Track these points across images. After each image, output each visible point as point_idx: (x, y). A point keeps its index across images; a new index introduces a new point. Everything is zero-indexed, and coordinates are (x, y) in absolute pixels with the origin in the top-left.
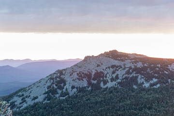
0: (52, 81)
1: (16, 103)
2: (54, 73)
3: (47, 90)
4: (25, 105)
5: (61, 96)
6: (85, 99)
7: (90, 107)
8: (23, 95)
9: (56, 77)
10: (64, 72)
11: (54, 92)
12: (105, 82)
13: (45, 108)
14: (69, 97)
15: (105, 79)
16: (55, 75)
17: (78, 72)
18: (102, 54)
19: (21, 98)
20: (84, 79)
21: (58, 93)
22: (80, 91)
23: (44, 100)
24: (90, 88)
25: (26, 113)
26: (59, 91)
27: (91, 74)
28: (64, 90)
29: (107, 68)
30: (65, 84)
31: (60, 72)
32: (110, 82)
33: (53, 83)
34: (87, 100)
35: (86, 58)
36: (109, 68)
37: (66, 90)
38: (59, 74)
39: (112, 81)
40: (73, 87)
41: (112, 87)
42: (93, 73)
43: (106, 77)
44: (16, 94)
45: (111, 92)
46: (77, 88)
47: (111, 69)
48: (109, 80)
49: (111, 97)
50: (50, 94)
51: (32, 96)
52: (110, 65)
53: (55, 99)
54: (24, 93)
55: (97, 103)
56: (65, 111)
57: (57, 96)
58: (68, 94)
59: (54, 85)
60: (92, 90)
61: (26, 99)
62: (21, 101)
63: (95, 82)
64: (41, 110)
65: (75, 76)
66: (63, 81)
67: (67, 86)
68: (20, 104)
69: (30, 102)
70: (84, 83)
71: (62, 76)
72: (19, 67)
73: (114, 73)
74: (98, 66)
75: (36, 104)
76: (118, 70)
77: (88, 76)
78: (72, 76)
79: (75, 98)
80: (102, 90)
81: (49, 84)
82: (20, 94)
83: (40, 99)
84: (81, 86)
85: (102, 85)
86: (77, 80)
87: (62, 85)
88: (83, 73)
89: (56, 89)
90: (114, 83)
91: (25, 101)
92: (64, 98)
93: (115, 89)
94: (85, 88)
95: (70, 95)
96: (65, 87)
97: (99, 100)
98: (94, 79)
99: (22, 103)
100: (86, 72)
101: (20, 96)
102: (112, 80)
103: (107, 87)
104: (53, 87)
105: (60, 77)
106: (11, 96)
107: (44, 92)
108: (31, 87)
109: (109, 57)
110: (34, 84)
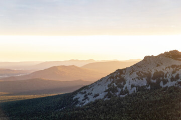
0: (112, 80)
1: (79, 100)
2: (114, 73)
3: (107, 88)
4: (87, 102)
5: (121, 94)
6: (144, 98)
7: (149, 105)
8: (85, 92)
9: (116, 76)
10: (124, 72)
11: (114, 90)
12: (165, 82)
13: (106, 105)
14: (129, 95)
15: (165, 78)
16: (115, 74)
17: (138, 72)
18: (161, 55)
19: (84, 95)
20: (144, 78)
21: (117, 91)
22: (139, 90)
23: (105, 97)
24: (149, 87)
25: (87, 109)
26: (120, 90)
27: (150, 74)
28: (124, 89)
29: (166, 68)
30: (125, 83)
31: (120, 71)
32: (170, 82)
33: (113, 82)
34: (146, 99)
35: (146, 58)
36: (169, 67)
37: (126, 88)
38: (119, 74)
39: (172, 81)
40: (133, 86)
41: (172, 87)
42: (153, 73)
43: (166, 77)
44: (79, 91)
45: (171, 92)
46: (136, 87)
47: (171, 68)
48: (169, 80)
49: (171, 97)
50: (111, 92)
51: (94, 93)
52: (170, 65)
53: (115, 97)
54: (86, 90)
55: (156, 101)
56: (124, 109)
57: (117, 94)
58: (127, 92)
59: (114, 84)
60: (151, 89)
61: (88, 96)
62: (83, 98)
63: (155, 81)
64: (102, 107)
65: (135, 75)
66: (124, 81)
67: (127, 85)
68: (83, 100)
69: (92, 99)
70: (144, 82)
71: (122, 75)
73: (174, 72)
74: (158, 65)
75: (97, 101)
76: (178, 70)
77: (149, 77)
78: (132, 75)
79: (134, 96)
80: (162, 89)
81: (109, 83)
82: (83, 91)
83: (101, 96)
84: (140, 85)
85: (161, 84)
86: (137, 79)
87: (122, 83)
88: (142, 73)
89: (116, 87)
90: (174, 82)
91: (87, 98)
92: (124, 96)
93: (176, 88)
94: (144, 87)
95: (130, 93)
96: (125, 86)
97: (159, 98)
98: (154, 79)
99: (85, 99)
100: (146, 72)
101: (82, 93)
102: (172, 79)
103: (167, 87)
105: (119, 76)
106: (75, 93)
107: (105, 90)
108: (92, 85)
109: (169, 57)
110: (96, 82)
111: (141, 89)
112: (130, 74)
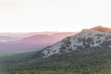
0: (64, 43)
1: (45, 54)
2: (65, 39)
3: (61, 47)
4: (49, 55)
5: (68, 51)
6: (80, 53)
7: (82, 57)
8: (49, 50)
9: (66, 41)
10: (70, 38)
11: (64, 48)
12: (93, 44)
13: (59, 57)
14: (72, 51)
15: (93, 42)
16: (66, 39)
17: (78, 38)
18: (92, 28)
19: (48, 51)
20: (81, 42)
21: (66, 49)
22: (78, 48)
23: (59, 52)
24: (84, 47)
25: (49, 59)
27: (85, 39)
28: (70, 47)
29: (94, 36)
30: (71, 44)
31: (69, 38)
32: (96, 44)
33: (64, 44)
34: (82, 53)
35: (83, 30)
36: (96, 36)
37: (71, 47)
38: (68, 39)
39: (97, 43)
40: (75, 46)
41: (96, 46)
42: (86, 39)
43: (94, 41)
44: (45, 49)
45: (96, 49)
46: (77, 46)
47: (97, 36)
48: (95, 43)
49: (95, 52)
50: (62, 49)
51: (53, 50)
52: (96, 34)
53: (65, 52)
54: (49, 48)
55: (87, 55)
56: (68, 59)
57: (66, 50)
58: (72, 50)
59: (65, 45)
60: (85, 48)
61: (50, 52)
62: (47, 53)
63: (87, 43)
64: (57, 57)
65: (76, 40)
66: (70, 43)
67: (72, 45)
68: (47, 54)
69: (52, 53)
70: (81, 44)
71: (70, 40)
72: (52, 35)
73: (98, 38)
74: (90, 34)
75: (54, 54)
76: (101, 37)
77: (84, 40)
78: (75, 40)
79: (75, 51)
80: (91, 48)
81: (62, 44)
82: (48, 49)
83: (57, 52)
84: (79, 46)
85: (91, 45)
86: (77, 42)
87: (69, 45)
88: (81, 39)
89: (66, 47)
90: (98, 44)
91: (49, 53)
92: (70, 52)
93: (98, 47)
94: (81, 46)
95: (73, 50)
96: (70, 46)
97: (89, 53)
98: (87, 42)
99: (48, 53)
100: (83, 38)
101: (47, 50)
102: (97, 42)
103: (94, 46)
104: (64, 46)
105: (68, 41)
106: (43, 50)
107: (59, 48)
108: (53, 46)
109: (96, 30)
110: (55, 44)
111: (79, 48)
112: (74, 39)
